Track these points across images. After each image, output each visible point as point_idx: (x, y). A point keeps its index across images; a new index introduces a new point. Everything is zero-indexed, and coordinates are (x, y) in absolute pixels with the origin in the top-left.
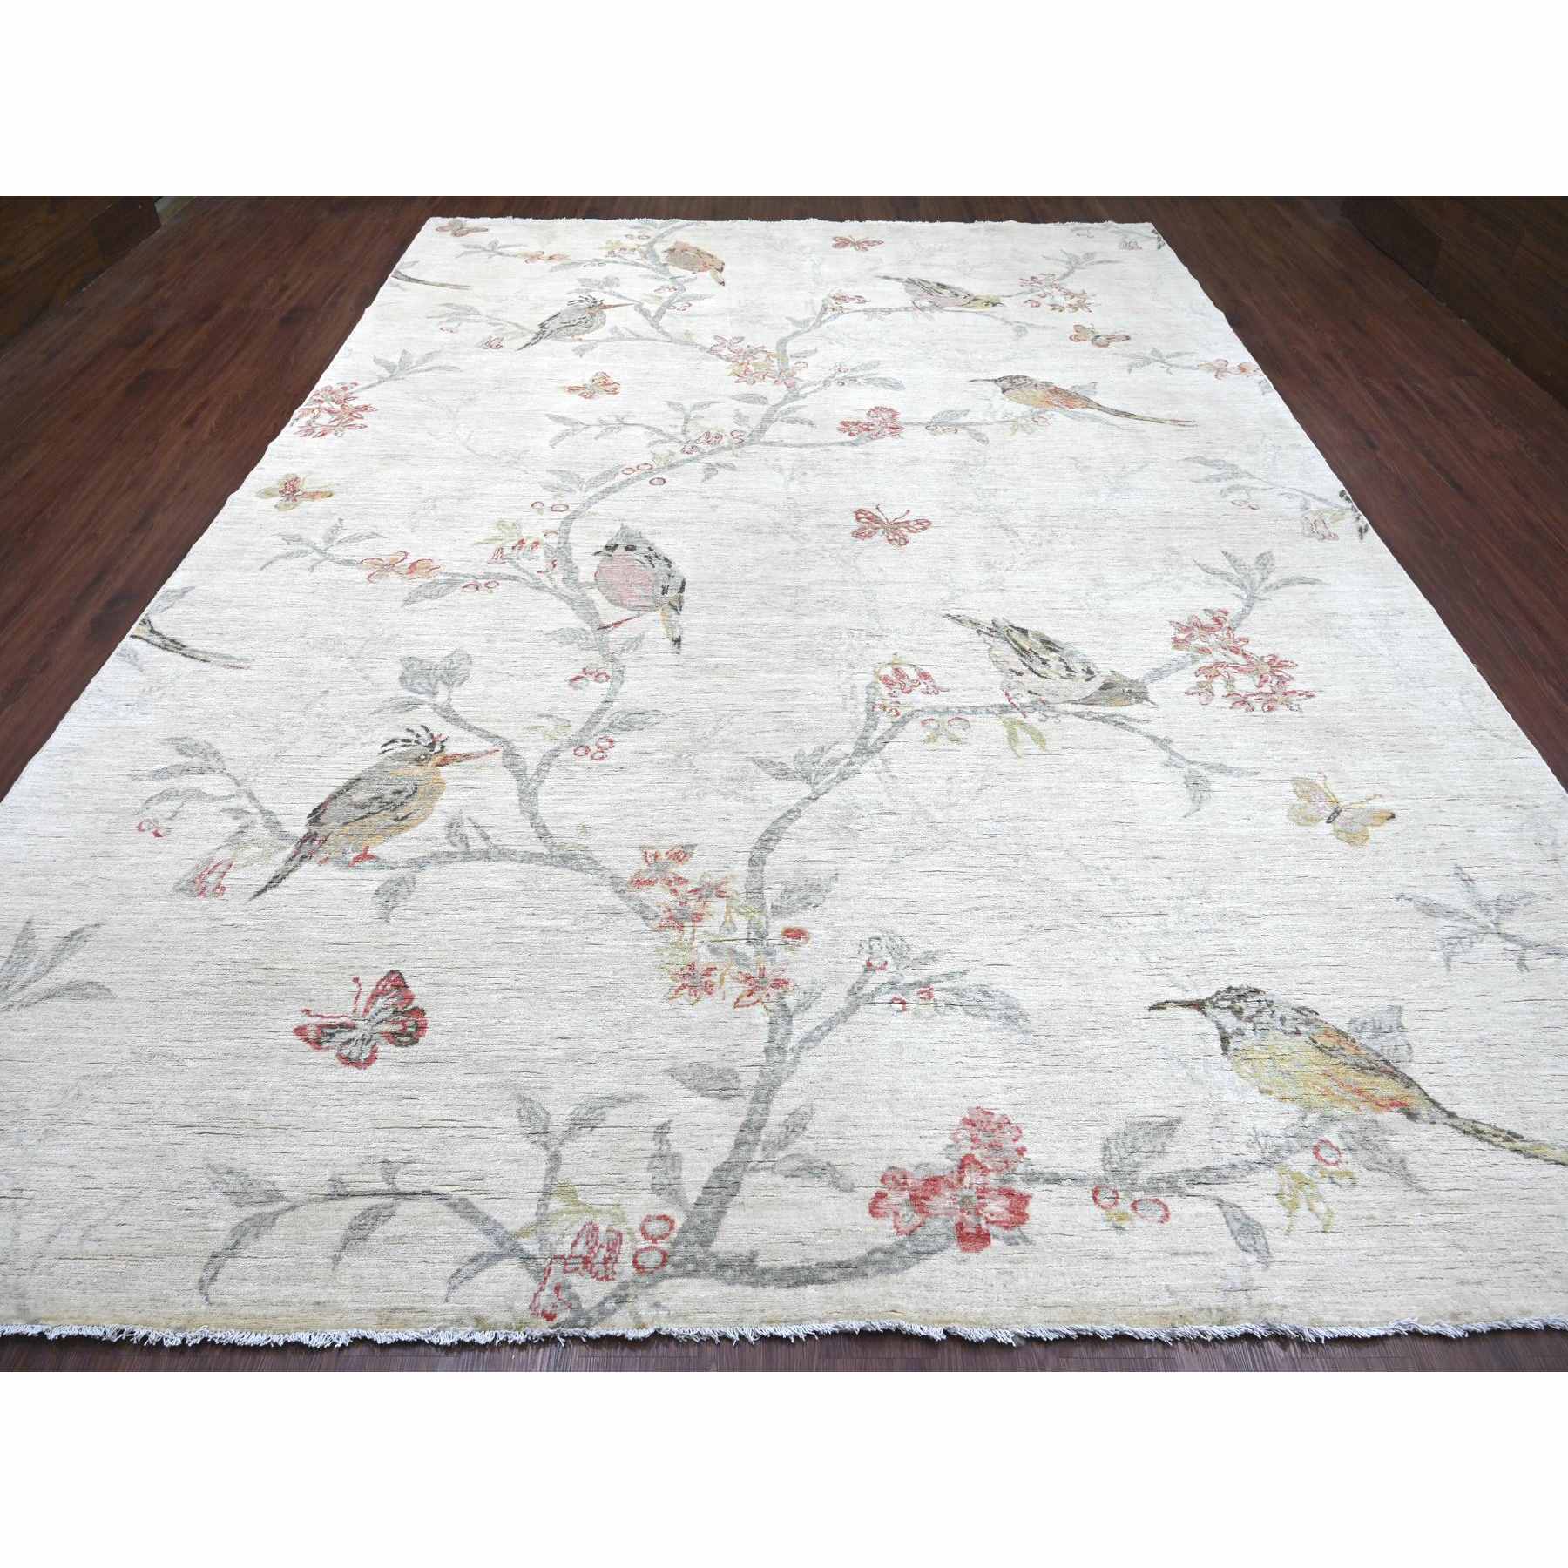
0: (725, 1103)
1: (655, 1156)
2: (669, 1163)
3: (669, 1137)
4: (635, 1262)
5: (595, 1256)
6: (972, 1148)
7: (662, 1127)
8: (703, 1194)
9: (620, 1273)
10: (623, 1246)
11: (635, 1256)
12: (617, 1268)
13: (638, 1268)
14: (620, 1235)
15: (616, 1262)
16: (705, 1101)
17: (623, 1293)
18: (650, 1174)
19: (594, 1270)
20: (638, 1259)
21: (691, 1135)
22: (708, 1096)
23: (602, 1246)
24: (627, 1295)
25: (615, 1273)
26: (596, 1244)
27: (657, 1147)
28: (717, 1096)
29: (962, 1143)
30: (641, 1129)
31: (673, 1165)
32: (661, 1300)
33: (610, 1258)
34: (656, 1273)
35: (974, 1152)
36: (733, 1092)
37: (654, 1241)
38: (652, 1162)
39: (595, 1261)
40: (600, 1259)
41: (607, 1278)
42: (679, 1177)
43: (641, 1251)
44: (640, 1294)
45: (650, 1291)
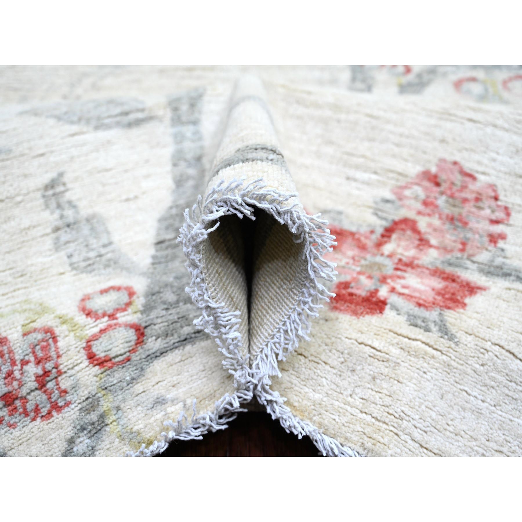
0: (135, 132)
1: (57, 229)
2: (86, 230)
3: (68, 196)
4: (91, 357)
5: (21, 386)
6: (419, 213)
7: (51, 185)
8: (157, 251)
9: (74, 387)
10: (61, 344)
11: (88, 347)
12: (65, 383)
13: (101, 363)
14: (49, 331)
15: (60, 373)
16: (102, 135)
17: (94, 417)
18: (63, 254)
19: (30, 406)
20: (94, 350)
21: (104, 185)
22: (108, 127)
23: (25, 363)
24: (102, 416)
25: (65, 392)
26: (13, 363)
27: (56, 215)
28: (118, 124)
29: (407, 202)
30: (19, 199)
31: (92, 229)
32: (163, 392)
33: (46, 373)
34: (135, 357)
35: (418, 218)
36: (140, 115)
37: (112, 316)
38: (58, 239)
39: (24, 391)
40: (32, 384)
41: (56, 407)
42: (110, 243)
43: (95, 338)
44: (124, 400)
45: (138, 388)
